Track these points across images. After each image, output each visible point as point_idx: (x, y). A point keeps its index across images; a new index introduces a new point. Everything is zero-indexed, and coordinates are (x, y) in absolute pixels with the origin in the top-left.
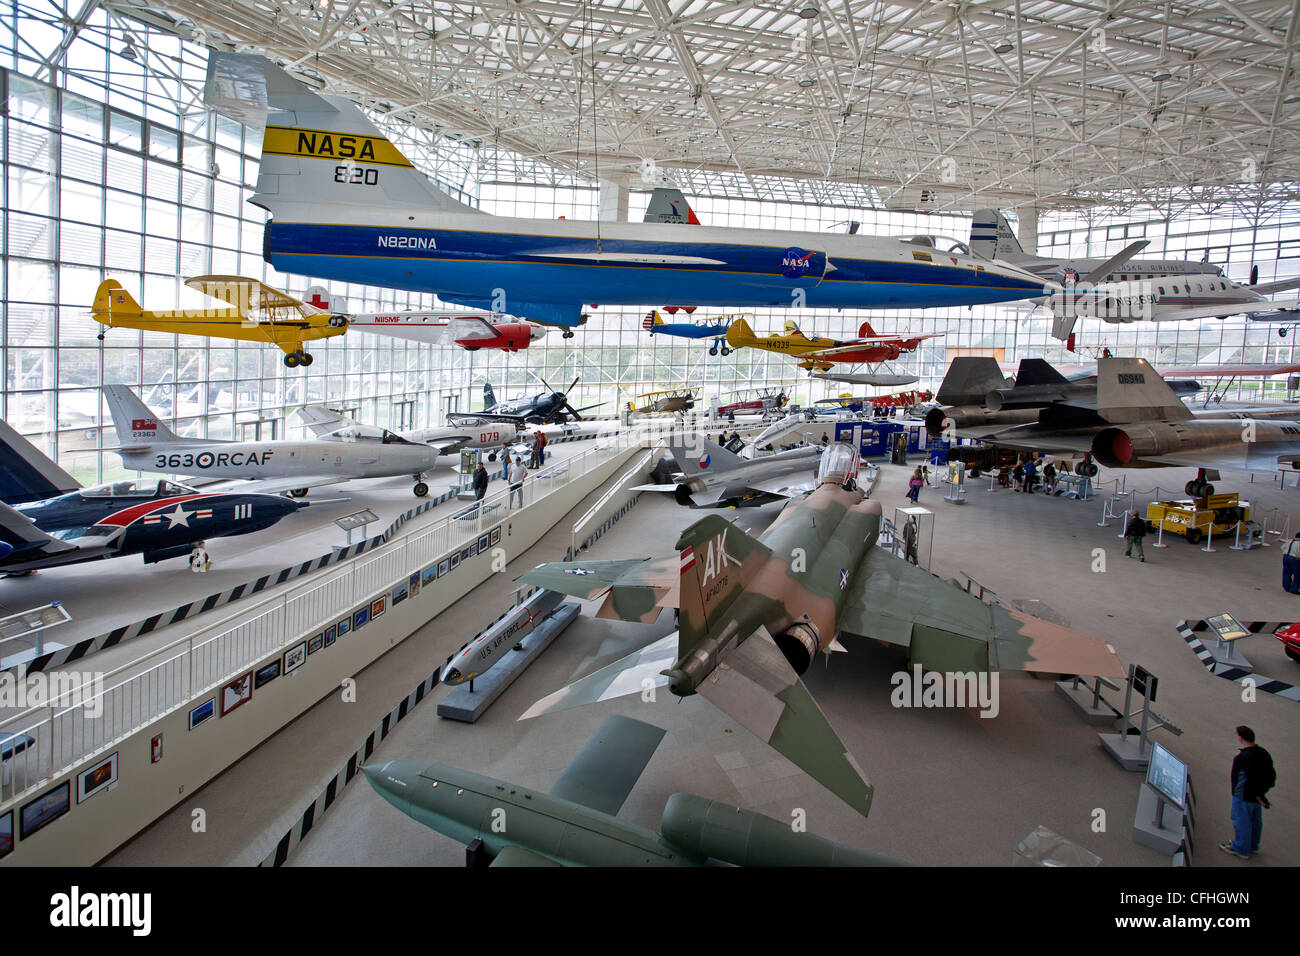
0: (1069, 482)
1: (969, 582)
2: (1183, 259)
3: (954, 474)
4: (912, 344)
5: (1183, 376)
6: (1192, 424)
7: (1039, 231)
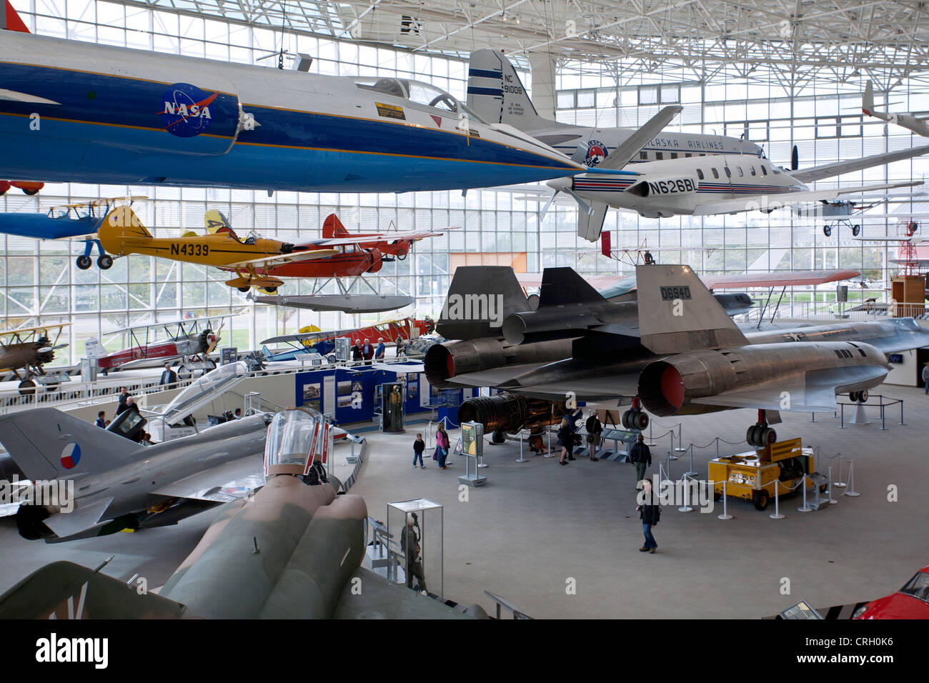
0: (616, 440)
1: (498, 606)
2: (722, 134)
3: (469, 442)
4: (401, 248)
5: (733, 287)
6: (746, 351)
7: (558, 87)
